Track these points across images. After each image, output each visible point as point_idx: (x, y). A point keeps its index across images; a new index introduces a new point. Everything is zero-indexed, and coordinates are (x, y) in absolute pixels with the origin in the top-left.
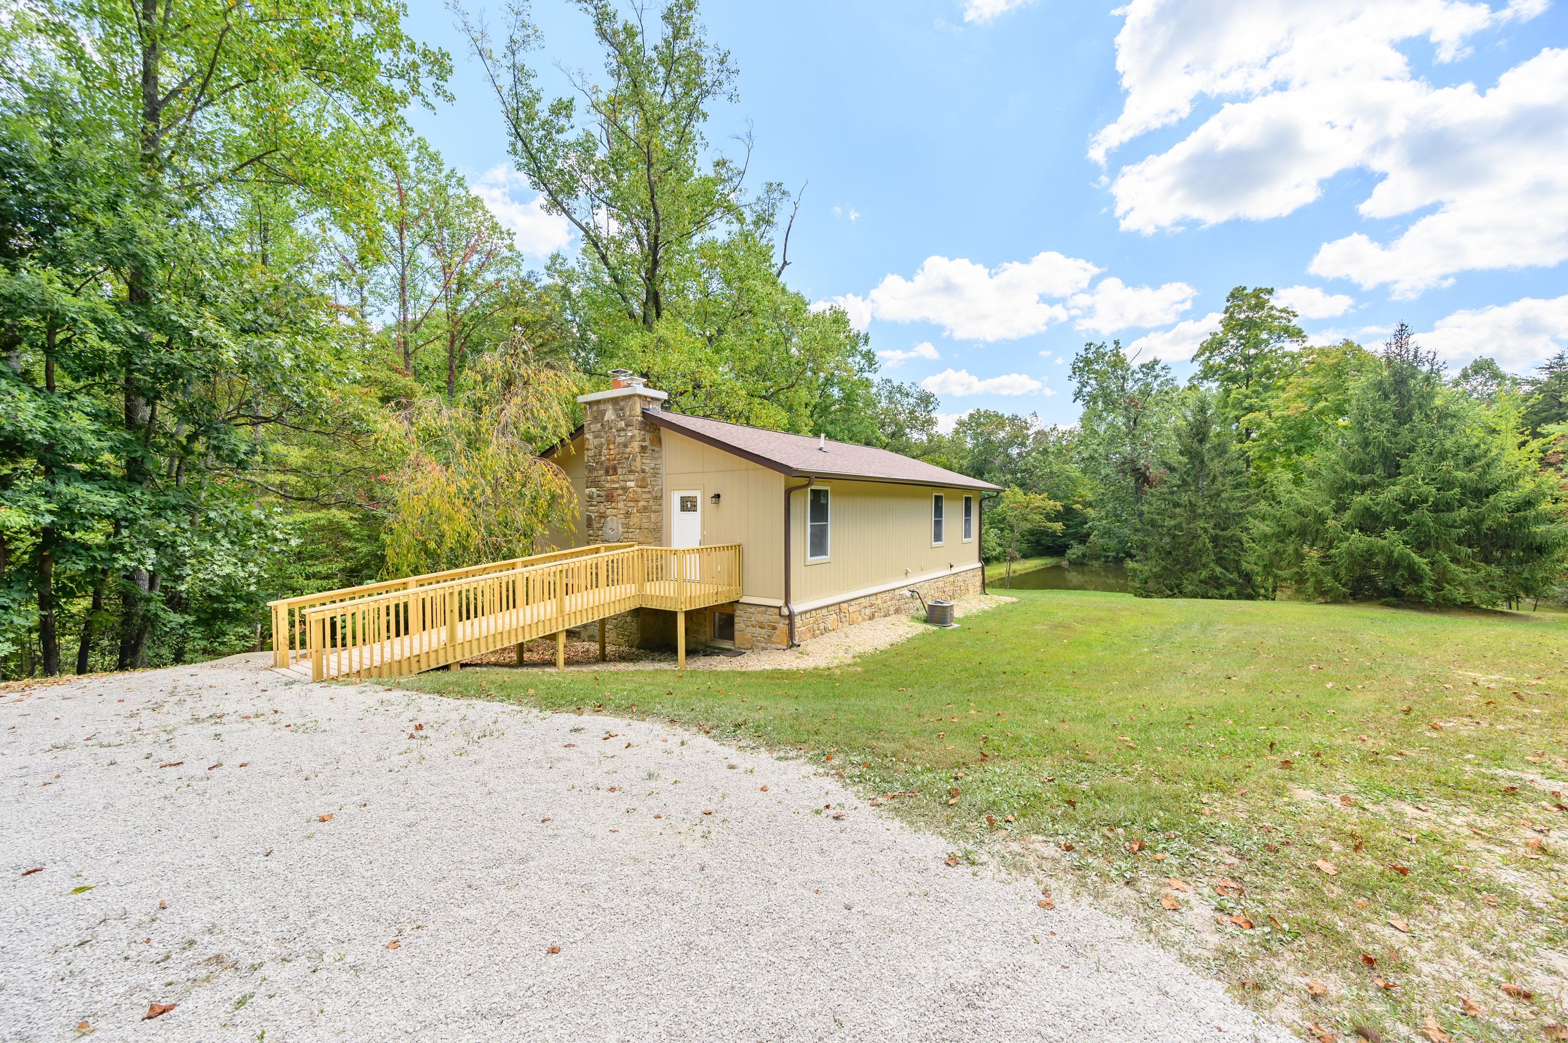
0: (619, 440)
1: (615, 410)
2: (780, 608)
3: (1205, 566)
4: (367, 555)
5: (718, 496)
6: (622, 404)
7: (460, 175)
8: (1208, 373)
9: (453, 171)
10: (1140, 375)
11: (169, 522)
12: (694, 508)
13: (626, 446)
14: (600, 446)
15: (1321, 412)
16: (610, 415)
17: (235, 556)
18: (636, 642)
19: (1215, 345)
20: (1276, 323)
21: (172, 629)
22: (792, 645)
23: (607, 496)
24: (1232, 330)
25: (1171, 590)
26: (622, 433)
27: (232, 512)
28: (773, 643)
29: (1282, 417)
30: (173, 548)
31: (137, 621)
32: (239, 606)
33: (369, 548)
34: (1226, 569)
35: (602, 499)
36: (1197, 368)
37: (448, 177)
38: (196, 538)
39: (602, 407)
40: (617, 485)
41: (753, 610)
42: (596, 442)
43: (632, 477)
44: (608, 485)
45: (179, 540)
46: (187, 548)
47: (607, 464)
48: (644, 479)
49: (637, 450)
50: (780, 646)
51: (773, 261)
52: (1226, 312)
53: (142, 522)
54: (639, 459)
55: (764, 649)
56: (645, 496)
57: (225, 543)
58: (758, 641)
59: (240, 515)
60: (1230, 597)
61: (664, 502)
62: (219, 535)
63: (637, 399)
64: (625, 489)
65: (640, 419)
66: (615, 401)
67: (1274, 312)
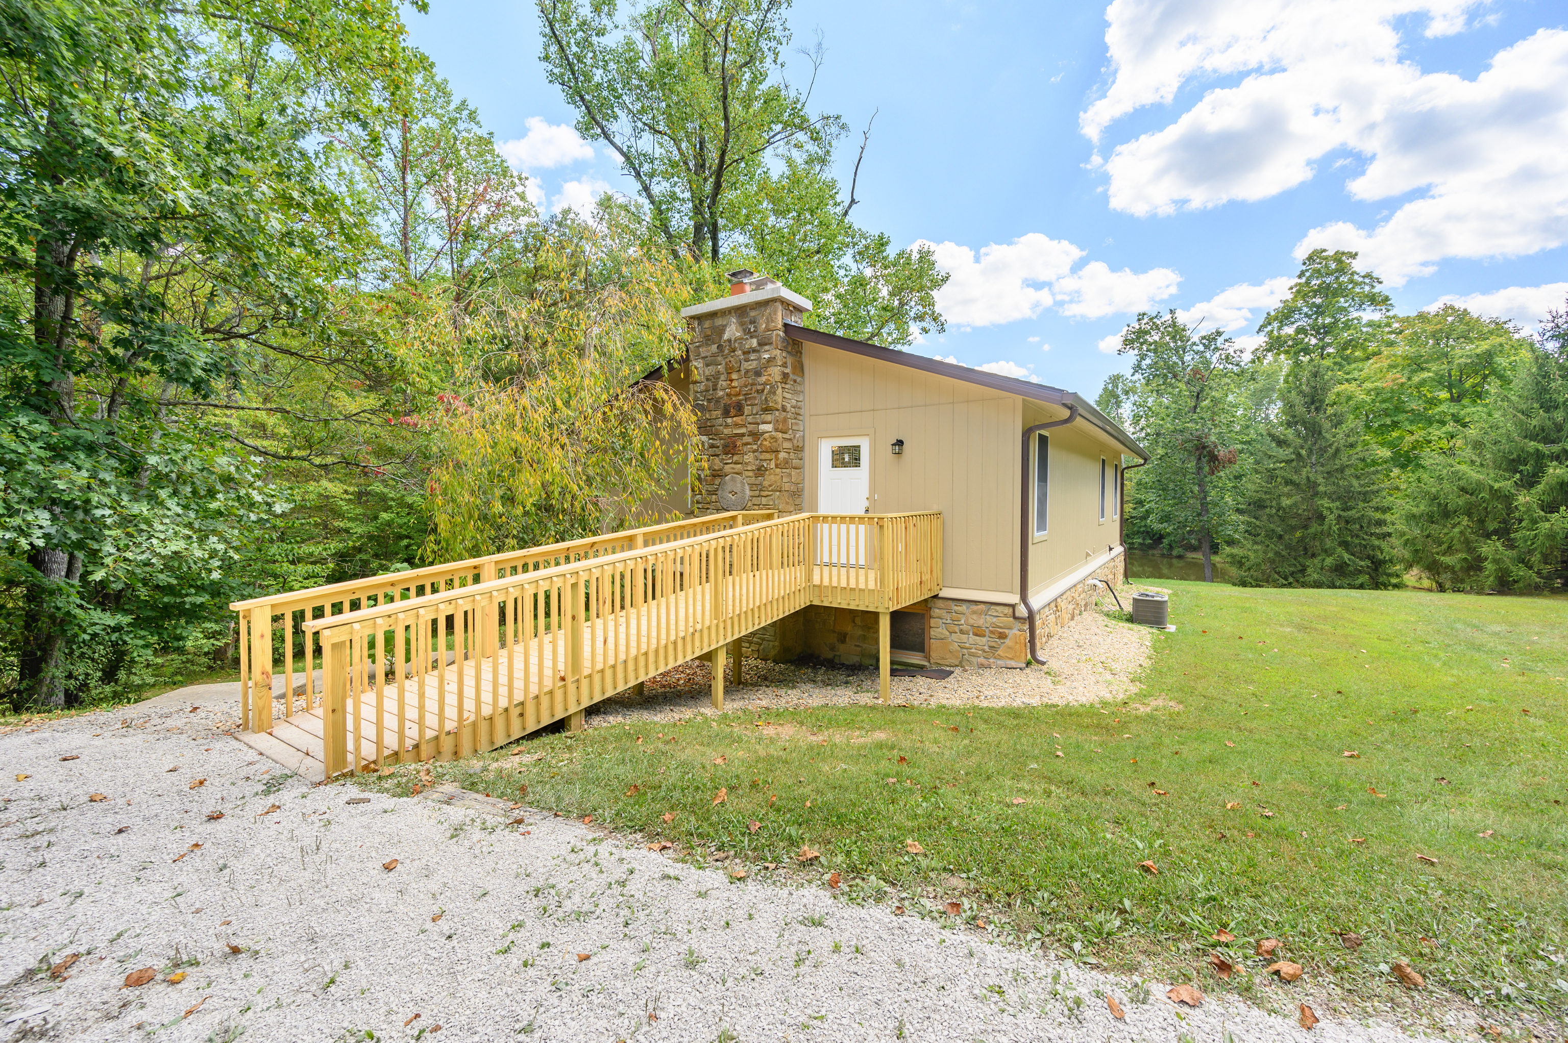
0: (746, 366)
1: (742, 324)
2: (1013, 606)
3: (1327, 552)
4: (362, 536)
5: (900, 443)
6: (753, 314)
7: (472, 107)
8: (1275, 344)
9: (464, 102)
10: (1201, 348)
11: (79, 469)
12: (856, 461)
13: (758, 374)
14: (716, 376)
15: (1423, 383)
16: (732, 331)
17: (190, 525)
18: (773, 653)
19: (1285, 315)
20: (1357, 290)
21: (94, 636)
22: (1033, 661)
23: (725, 446)
24: (1305, 296)
25: (1286, 579)
26: (753, 356)
27: (185, 459)
28: (1000, 658)
29: (1376, 389)
30: (87, 512)
31: (44, 624)
32: (199, 600)
33: (365, 529)
34: (1352, 554)
35: (717, 451)
36: (1261, 340)
37: (459, 110)
38: (125, 497)
39: (719, 322)
40: (743, 430)
41: (963, 608)
42: (710, 371)
43: (769, 418)
44: (726, 431)
45: (95, 498)
46: (108, 512)
47: (726, 400)
48: (785, 420)
49: (778, 378)
50: (1013, 664)
51: (839, 198)
52: (1300, 277)
53: (30, 466)
54: (780, 391)
55: (982, 666)
56: (787, 445)
57: (172, 504)
58: (971, 654)
59: (197, 463)
60: (1361, 587)
61: (807, 454)
62: (163, 494)
63: (778, 305)
64: (756, 435)
65: (781, 333)
66: (740, 311)
67: (1356, 277)
